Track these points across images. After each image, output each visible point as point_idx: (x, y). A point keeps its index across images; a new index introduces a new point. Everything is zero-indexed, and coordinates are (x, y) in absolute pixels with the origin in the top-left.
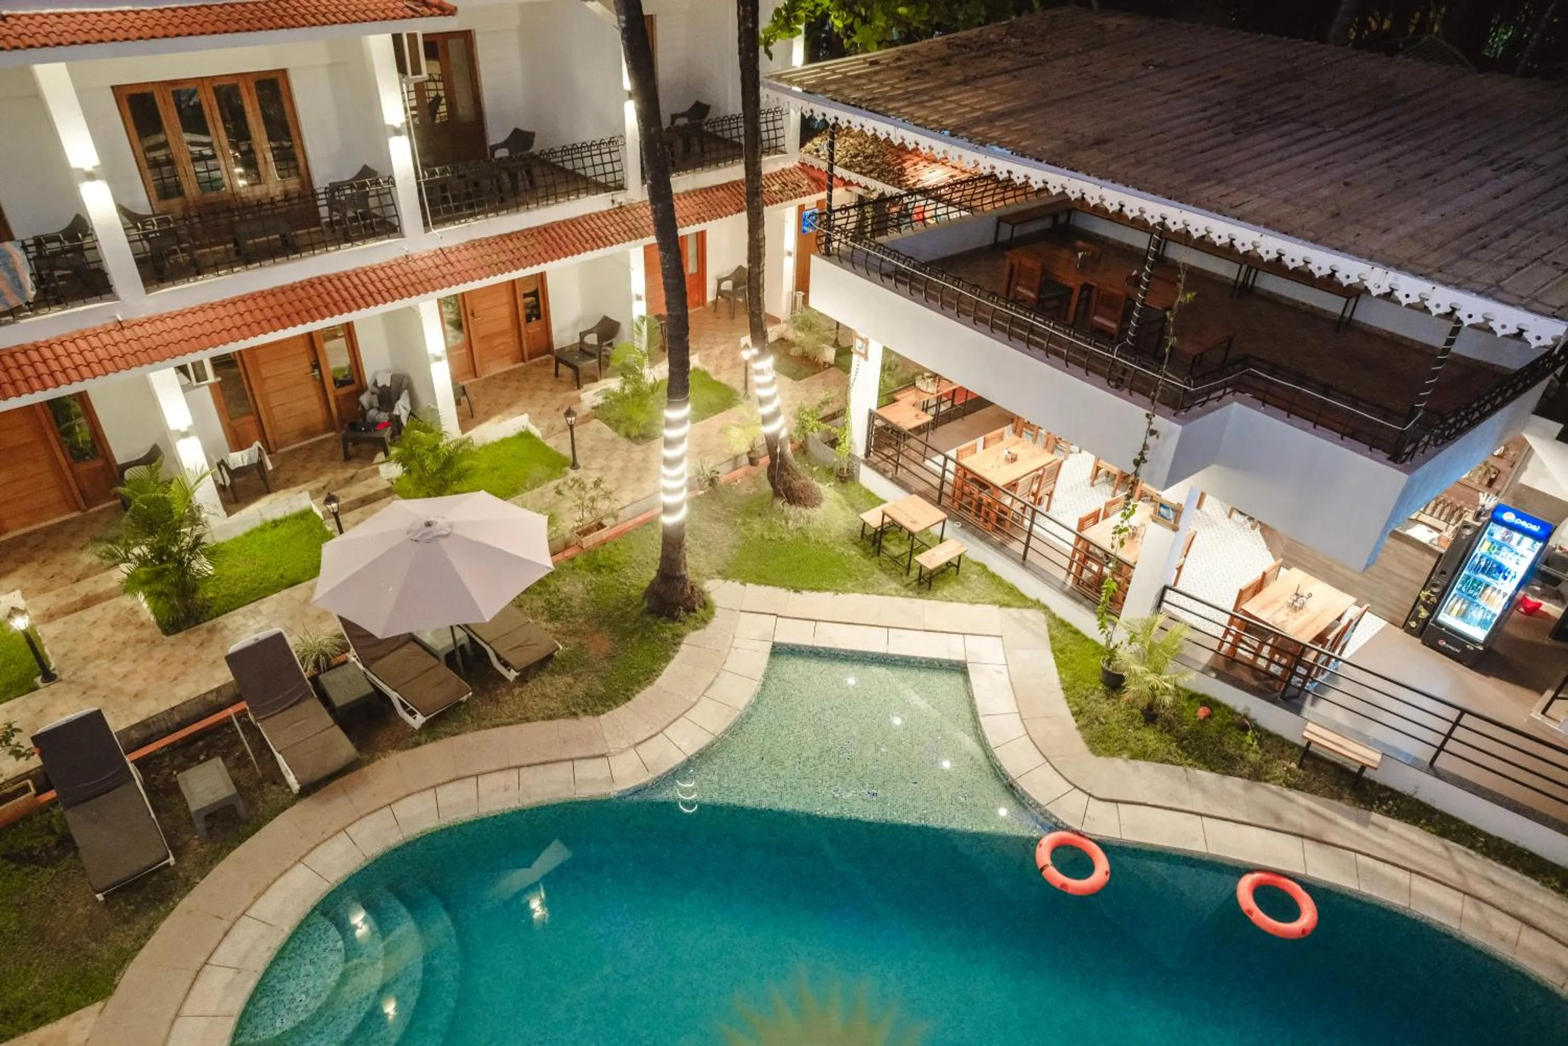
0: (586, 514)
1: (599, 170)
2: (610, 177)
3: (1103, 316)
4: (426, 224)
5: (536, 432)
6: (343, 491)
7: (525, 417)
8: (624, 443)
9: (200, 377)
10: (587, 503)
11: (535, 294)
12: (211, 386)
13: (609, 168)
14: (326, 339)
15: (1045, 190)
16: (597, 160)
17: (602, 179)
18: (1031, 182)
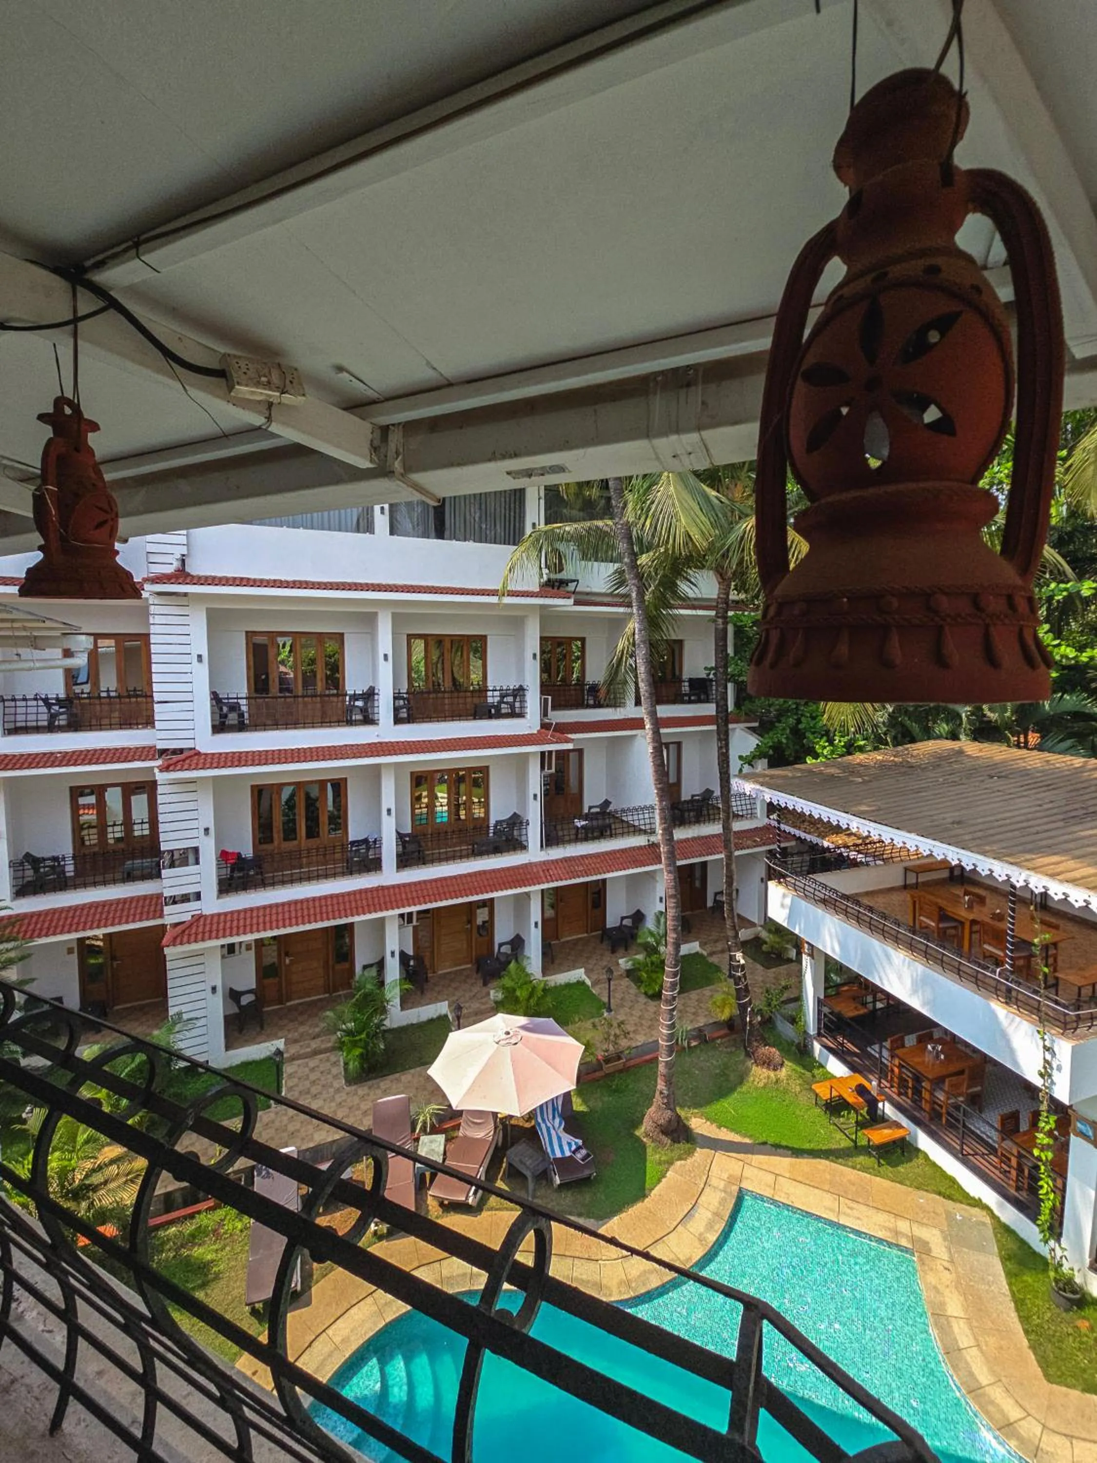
0: (611, 1048)
1: (642, 822)
2: (648, 827)
3: (990, 944)
4: (542, 846)
5: (588, 982)
6: (467, 1005)
7: (582, 970)
8: (643, 999)
9: (410, 921)
10: (612, 1038)
11: (599, 893)
12: (414, 927)
13: (648, 821)
14: (479, 907)
15: (931, 855)
16: (641, 816)
17: (643, 827)
18: (921, 850)
